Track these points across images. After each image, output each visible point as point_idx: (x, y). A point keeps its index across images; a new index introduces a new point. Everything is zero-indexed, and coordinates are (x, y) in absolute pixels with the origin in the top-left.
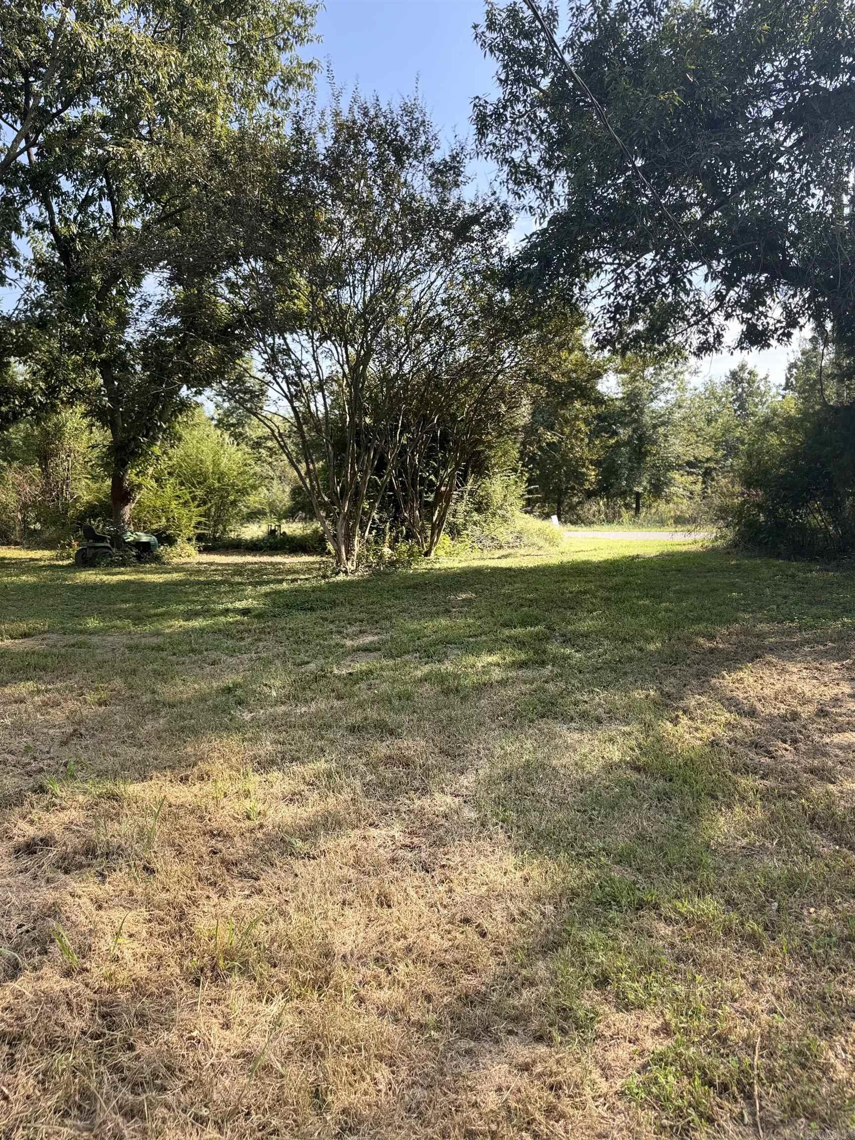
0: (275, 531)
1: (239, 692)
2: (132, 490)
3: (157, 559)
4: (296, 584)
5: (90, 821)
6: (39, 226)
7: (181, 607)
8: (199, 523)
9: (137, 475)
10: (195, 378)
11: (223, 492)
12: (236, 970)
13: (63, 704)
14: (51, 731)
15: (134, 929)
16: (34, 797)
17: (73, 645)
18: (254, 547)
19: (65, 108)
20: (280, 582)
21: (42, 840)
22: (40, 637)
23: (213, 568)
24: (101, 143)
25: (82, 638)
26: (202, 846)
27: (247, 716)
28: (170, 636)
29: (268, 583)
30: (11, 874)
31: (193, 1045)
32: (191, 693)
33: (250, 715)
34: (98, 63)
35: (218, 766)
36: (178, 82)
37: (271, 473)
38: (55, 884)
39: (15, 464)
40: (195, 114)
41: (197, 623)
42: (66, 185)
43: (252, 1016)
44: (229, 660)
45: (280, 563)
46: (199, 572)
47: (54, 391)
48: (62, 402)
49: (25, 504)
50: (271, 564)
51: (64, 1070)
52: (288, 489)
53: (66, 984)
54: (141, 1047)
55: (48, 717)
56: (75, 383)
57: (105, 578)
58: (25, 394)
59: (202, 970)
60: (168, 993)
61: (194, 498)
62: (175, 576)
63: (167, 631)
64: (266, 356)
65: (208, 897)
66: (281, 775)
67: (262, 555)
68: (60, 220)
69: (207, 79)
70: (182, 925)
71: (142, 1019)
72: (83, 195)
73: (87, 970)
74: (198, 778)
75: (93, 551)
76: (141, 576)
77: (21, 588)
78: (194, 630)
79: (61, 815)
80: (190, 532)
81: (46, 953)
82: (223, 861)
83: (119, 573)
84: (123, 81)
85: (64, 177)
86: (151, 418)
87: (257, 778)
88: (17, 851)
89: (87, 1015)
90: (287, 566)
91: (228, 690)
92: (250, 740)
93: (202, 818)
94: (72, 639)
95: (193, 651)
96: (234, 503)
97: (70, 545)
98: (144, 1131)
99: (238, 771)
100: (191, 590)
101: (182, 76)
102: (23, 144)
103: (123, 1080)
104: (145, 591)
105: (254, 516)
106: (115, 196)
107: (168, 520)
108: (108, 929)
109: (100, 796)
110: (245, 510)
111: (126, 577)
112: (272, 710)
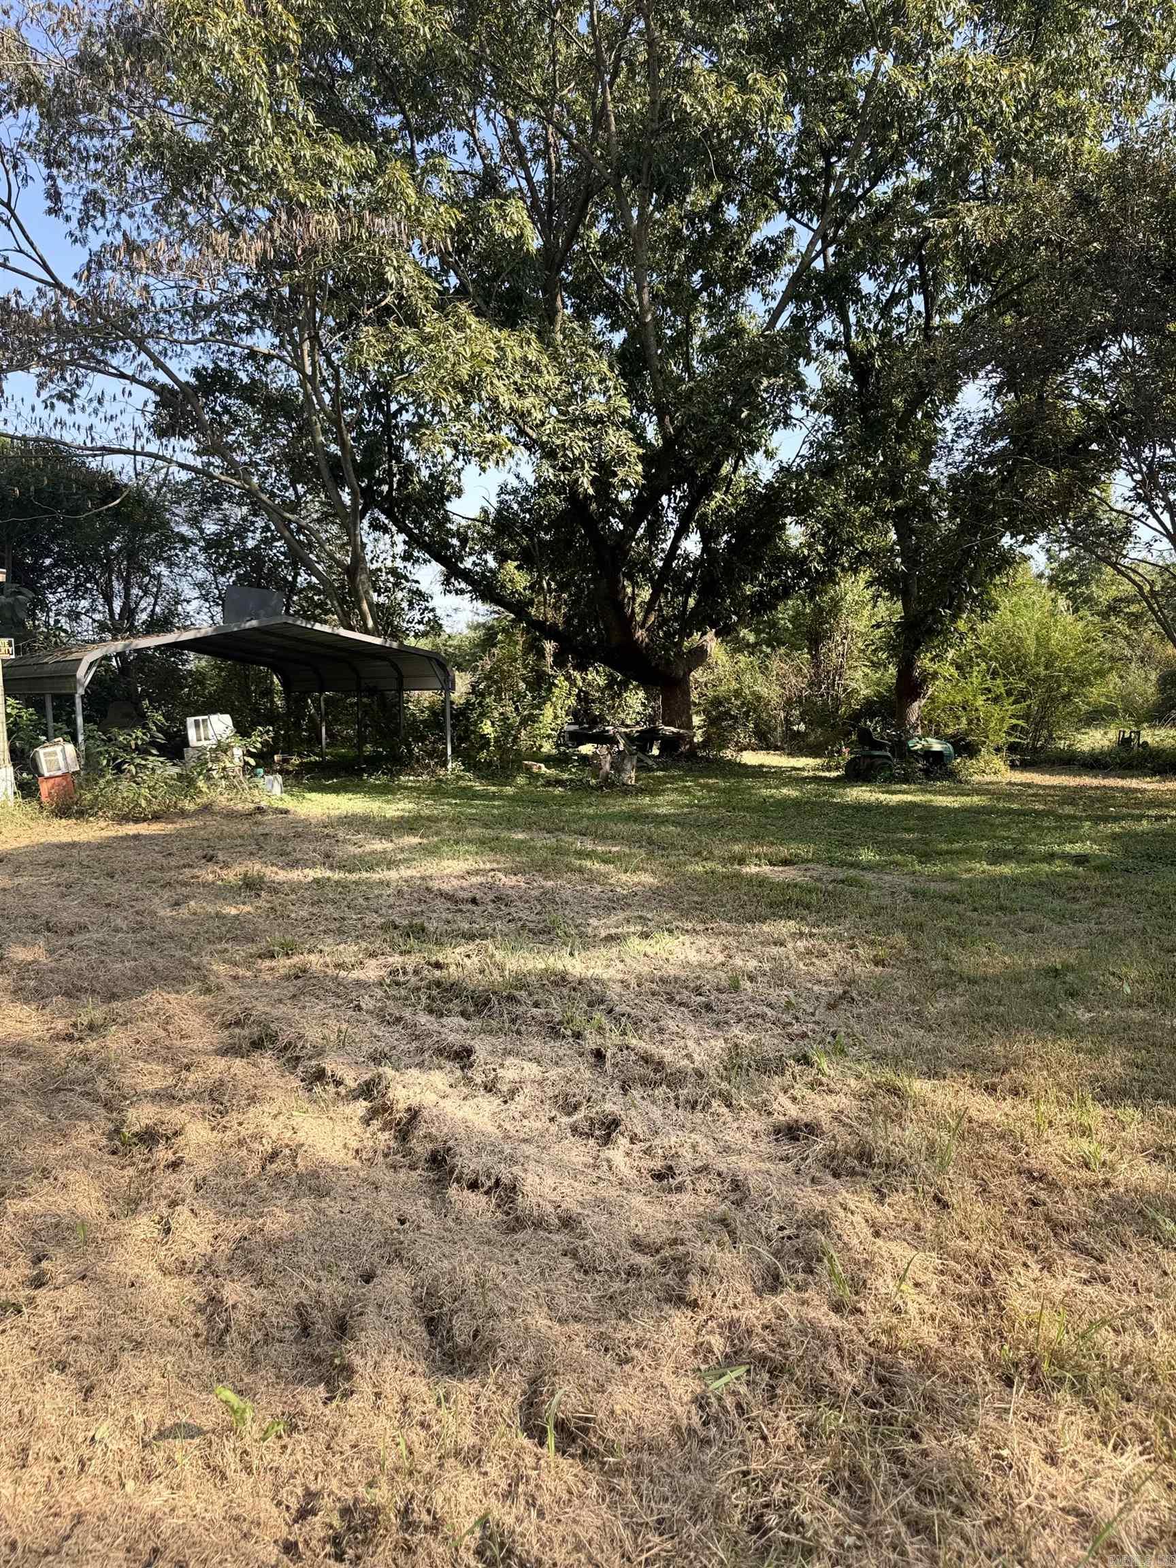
0: (1129, 740)
1: (1070, 978)
2: (924, 681)
3: (951, 775)
4: (1164, 824)
5: (864, 1115)
6: (832, 346)
7: (985, 844)
8: (1014, 727)
9: (932, 660)
10: (1023, 522)
11: (1051, 682)
12: (1067, 1385)
13: (831, 956)
14: (816, 988)
15: (922, 1279)
16: (798, 1069)
17: (843, 882)
18: (1094, 763)
19: (873, 185)
20: (1139, 818)
21: (806, 1125)
22: (803, 866)
23: (1030, 791)
24: (916, 219)
25: (852, 873)
26: (1016, 1189)
27: (1084, 1016)
28: (970, 882)
29: (1116, 819)
30: (770, 1158)
31: (1001, 1468)
32: (999, 968)
33: (1088, 1015)
34: (920, 113)
35: (1038, 1080)
36: (1029, 107)
37: (1128, 652)
38: (823, 1187)
39: (782, 650)
40: (1051, 144)
41: (1006, 869)
42: (867, 285)
43: (1091, 1462)
44: (1055, 928)
45: (1136, 790)
46: (1010, 796)
47: (834, 555)
48: (843, 569)
49: (790, 699)
50: (1122, 789)
51: (832, 1432)
52: (1153, 676)
53: (835, 1320)
54: (929, 1442)
55: (812, 969)
56: (861, 543)
57: (882, 797)
58: (798, 562)
59: (1016, 1365)
60: (966, 1381)
61: (1009, 693)
62: (975, 800)
63: (965, 876)
64: (1138, 477)
65: (1025, 1265)
66: (1138, 1115)
67: (1105, 776)
68: (857, 333)
69: (1070, 89)
70: (987, 1291)
71: (930, 1402)
72: (888, 293)
73: (859, 1311)
74: (1010, 1091)
75: (868, 761)
76: (929, 797)
77: (783, 804)
78: (1003, 878)
79: (829, 1099)
80: (1002, 739)
81: (812, 1272)
82: (1048, 1219)
83: (900, 792)
84: (951, 127)
85: (866, 276)
86: (959, 582)
87: (1100, 1111)
88: (777, 1131)
89: (861, 1371)
90: (1149, 795)
91: (1054, 973)
92: (1089, 1051)
93: (1015, 1150)
94: (841, 874)
95: (1001, 908)
96: (1067, 698)
97: (839, 752)
98: (934, 1559)
99: (1070, 1093)
100: (997, 821)
101: (1036, 95)
102: (819, 246)
103: (905, 1476)
104: (933, 818)
105: (1096, 717)
106: (928, 286)
107: (970, 722)
108: (888, 1266)
109: (877, 1086)
110: (1084, 708)
111: (909, 798)
112: (1123, 1014)
